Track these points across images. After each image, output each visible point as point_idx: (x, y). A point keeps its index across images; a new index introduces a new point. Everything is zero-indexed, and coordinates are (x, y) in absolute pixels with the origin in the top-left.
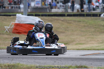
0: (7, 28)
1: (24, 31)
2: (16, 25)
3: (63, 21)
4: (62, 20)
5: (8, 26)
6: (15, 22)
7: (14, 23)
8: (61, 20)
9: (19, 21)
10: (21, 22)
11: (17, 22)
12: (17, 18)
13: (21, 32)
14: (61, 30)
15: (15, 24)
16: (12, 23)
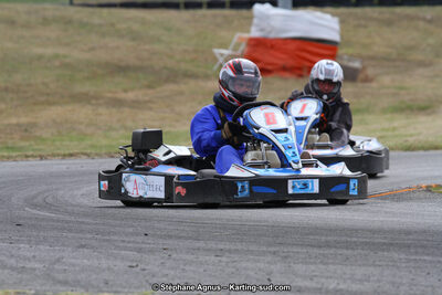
0: (222, 55)
1: (281, 63)
2: (253, 43)
3: (430, 21)
4: (429, 17)
5: (227, 48)
6: (248, 31)
7: (246, 36)
8: (424, 19)
9: (262, 30)
10: (270, 32)
11: (255, 33)
12: (255, 21)
13: (270, 67)
14: (420, 57)
15: (251, 40)
16: (240, 38)
